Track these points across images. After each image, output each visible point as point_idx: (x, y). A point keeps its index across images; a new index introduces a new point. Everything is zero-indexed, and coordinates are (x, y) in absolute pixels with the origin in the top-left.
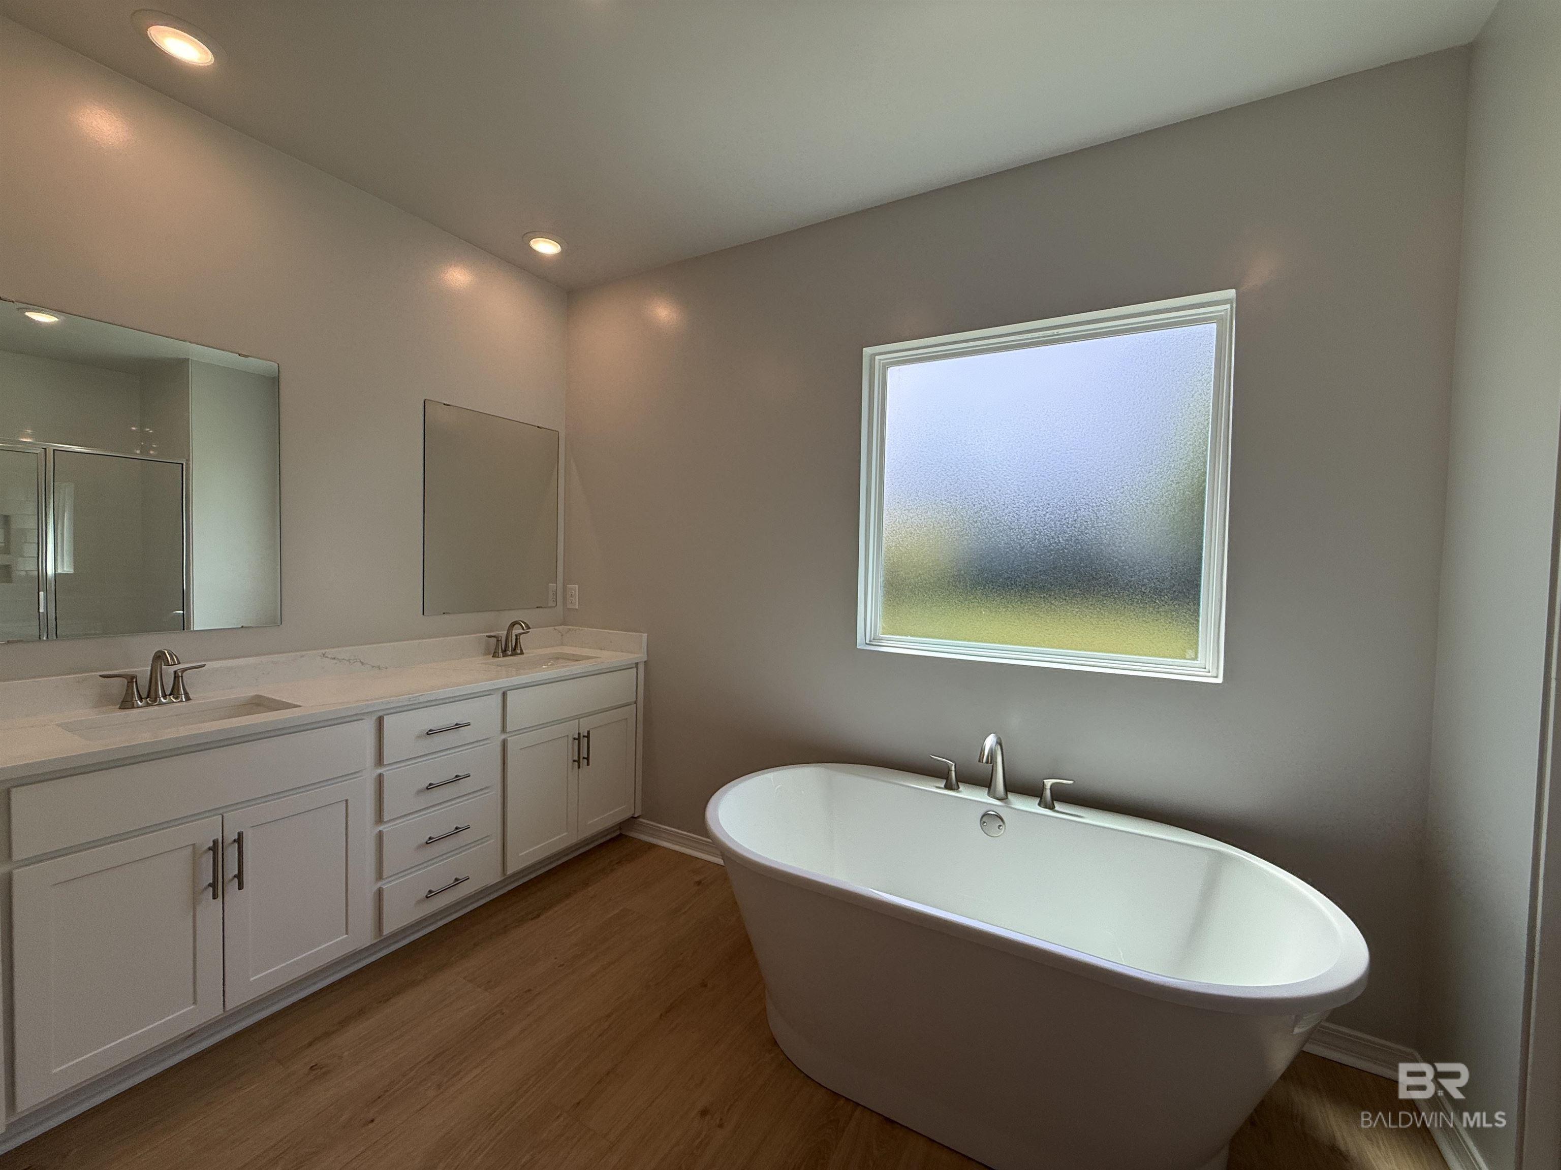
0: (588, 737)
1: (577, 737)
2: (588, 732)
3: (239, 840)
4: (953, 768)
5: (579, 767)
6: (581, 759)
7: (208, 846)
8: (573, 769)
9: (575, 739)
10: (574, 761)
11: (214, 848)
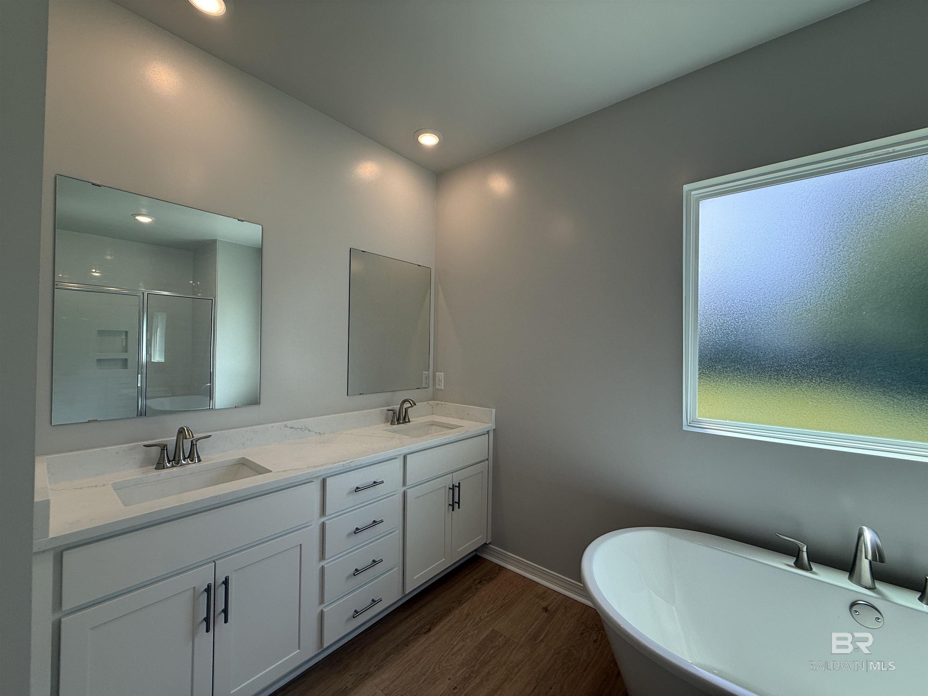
0: (459, 487)
1: (451, 487)
2: (459, 484)
3: (226, 582)
4: (805, 549)
5: (453, 510)
6: (454, 504)
7: (204, 589)
8: (448, 511)
9: (450, 488)
10: (450, 505)
11: (208, 590)
